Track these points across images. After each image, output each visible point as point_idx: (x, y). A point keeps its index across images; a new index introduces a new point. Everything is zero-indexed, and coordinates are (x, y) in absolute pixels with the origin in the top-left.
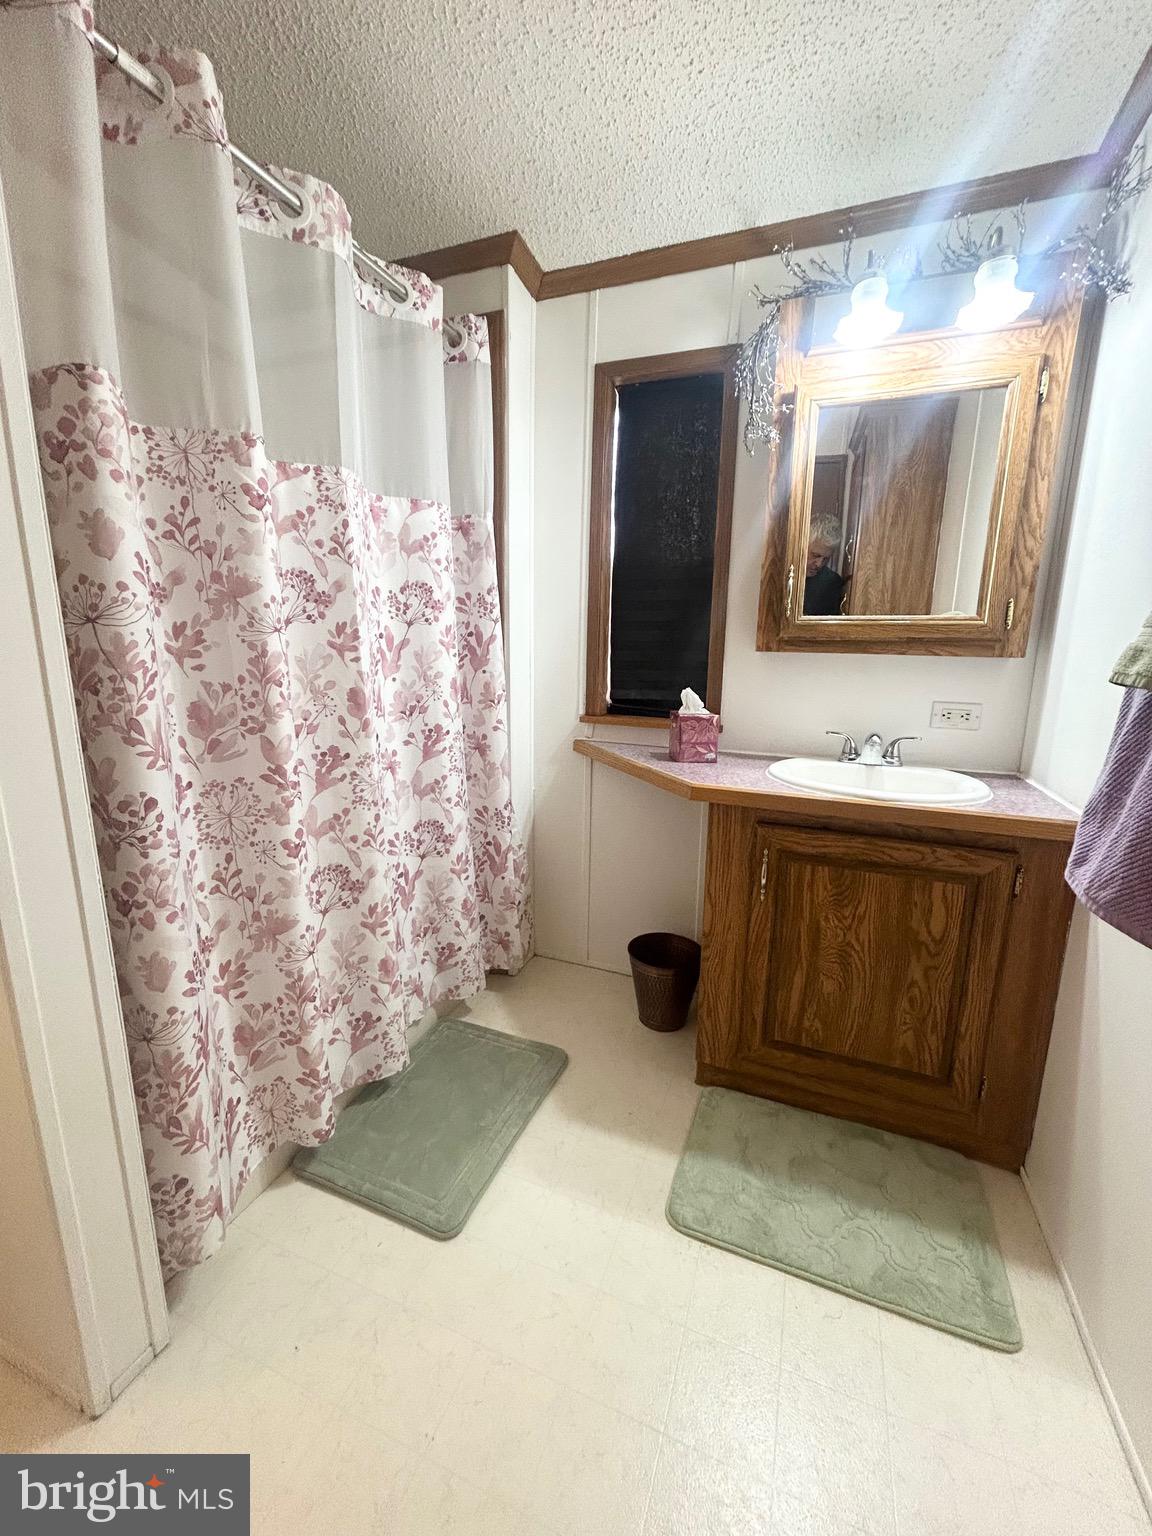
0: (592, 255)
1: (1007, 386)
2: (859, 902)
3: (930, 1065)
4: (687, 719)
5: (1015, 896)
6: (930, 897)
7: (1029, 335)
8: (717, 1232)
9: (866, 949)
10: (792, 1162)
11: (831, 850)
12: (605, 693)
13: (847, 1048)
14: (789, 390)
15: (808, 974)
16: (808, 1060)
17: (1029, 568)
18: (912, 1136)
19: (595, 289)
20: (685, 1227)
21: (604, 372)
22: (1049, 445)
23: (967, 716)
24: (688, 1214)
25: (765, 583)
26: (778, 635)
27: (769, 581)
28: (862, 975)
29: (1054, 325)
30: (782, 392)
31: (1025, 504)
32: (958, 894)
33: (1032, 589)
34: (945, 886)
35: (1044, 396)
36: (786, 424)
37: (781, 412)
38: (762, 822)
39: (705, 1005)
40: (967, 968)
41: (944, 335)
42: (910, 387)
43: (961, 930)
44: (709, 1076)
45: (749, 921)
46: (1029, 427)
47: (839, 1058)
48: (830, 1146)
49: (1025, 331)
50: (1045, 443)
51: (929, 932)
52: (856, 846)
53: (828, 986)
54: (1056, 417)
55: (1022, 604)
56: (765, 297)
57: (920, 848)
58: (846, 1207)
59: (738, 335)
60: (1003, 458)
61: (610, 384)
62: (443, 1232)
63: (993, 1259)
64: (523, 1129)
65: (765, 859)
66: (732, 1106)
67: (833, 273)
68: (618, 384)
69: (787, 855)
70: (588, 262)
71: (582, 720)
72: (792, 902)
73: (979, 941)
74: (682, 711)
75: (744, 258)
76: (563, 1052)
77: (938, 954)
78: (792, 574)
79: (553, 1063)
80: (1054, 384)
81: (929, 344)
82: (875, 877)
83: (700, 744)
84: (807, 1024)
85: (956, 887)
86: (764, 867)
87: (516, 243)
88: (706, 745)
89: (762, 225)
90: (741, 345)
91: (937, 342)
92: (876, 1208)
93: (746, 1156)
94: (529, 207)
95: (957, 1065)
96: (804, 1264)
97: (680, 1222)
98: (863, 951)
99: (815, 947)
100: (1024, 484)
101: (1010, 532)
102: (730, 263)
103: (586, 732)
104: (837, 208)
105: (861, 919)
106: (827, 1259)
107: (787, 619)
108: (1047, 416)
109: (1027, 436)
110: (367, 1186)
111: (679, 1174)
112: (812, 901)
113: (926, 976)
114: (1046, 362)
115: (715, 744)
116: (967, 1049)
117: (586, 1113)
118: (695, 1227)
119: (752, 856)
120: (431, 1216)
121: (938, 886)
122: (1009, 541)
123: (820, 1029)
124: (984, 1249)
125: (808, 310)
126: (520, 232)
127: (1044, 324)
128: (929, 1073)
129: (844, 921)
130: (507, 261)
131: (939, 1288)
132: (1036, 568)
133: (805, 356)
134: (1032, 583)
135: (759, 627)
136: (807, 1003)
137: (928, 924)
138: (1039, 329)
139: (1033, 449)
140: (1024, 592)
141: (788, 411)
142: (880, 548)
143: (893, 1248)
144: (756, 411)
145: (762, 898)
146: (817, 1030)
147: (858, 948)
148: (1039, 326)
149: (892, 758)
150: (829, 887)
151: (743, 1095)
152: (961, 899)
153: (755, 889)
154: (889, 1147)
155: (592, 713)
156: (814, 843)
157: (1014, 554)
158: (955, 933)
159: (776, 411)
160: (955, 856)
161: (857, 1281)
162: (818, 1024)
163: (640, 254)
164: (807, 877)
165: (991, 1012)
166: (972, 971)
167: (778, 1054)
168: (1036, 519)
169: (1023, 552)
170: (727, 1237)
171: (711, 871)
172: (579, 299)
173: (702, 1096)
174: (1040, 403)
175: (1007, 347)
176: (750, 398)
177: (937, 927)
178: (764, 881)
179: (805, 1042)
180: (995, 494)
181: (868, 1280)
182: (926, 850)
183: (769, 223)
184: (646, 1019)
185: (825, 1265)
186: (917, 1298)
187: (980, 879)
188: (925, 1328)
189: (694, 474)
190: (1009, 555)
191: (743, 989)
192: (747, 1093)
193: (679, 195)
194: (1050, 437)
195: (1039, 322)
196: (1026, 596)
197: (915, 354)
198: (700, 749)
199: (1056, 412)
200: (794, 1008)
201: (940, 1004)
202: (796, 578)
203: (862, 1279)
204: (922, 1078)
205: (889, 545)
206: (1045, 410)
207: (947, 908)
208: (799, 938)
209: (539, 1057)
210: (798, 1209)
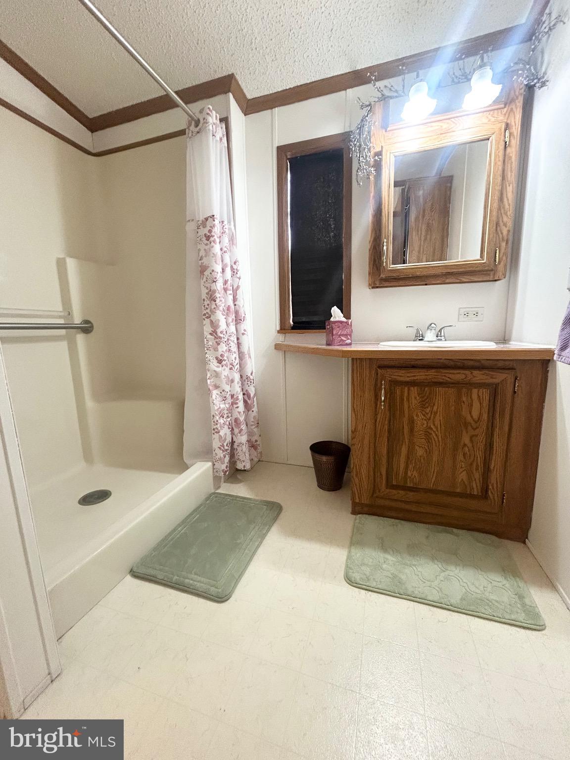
0: (273, 89)
1: (489, 139)
2: (434, 405)
3: (476, 490)
4: (335, 322)
5: (515, 392)
6: (471, 397)
7: (498, 113)
8: (374, 584)
9: (439, 429)
10: (408, 546)
11: (419, 377)
12: (290, 319)
13: (431, 486)
14: (378, 149)
15: (409, 447)
16: (412, 494)
17: (505, 232)
18: (469, 530)
19: (275, 107)
20: (356, 583)
21: (282, 150)
22: (511, 168)
23: (476, 314)
24: (356, 576)
25: (371, 250)
26: (379, 276)
27: (373, 249)
28: (438, 445)
29: (510, 107)
30: (375, 151)
31: (501, 199)
32: (485, 394)
33: (507, 243)
34: (478, 391)
35: (507, 143)
36: (378, 166)
37: (375, 161)
38: (380, 367)
39: (354, 471)
40: (492, 435)
41: (455, 115)
42: (441, 142)
43: (489, 413)
44: (358, 509)
45: (376, 421)
46: (501, 159)
47: (427, 491)
48: (427, 537)
49: (496, 111)
50: (509, 166)
51: (472, 417)
52: (431, 374)
53: (420, 452)
54: (514, 153)
55: (503, 250)
56: (363, 104)
57: (464, 372)
58: (440, 566)
59: (350, 126)
60: (489, 176)
61: (285, 157)
62: (220, 598)
63: (521, 584)
64: (261, 543)
65: (383, 387)
66: (372, 524)
67: (396, 91)
68: (289, 157)
69: (394, 383)
70: (271, 92)
71: (278, 332)
72: (398, 408)
73: (498, 420)
74: (332, 319)
75: (351, 87)
76: (278, 503)
77: (477, 428)
78: (385, 244)
79: (275, 509)
80: (512, 137)
81: (447, 121)
82: (441, 390)
83: (343, 335)
84: (409, 474)
85: (484, 390)
86: (383, 392)
87: (233, 81)
88: (346, 335)
89: (359, 69)
90: (352, 132)
91: (452, 120)
92: (457, 565)
93: (384, 546)
94: (240, 59)
95: (490, 487)
96: (423, 596)
97: (353, 581)
98: (438, 431)
99: (412, 430)
100: (500, 188)
101: (495, 213)
102: (343, 90)
103: (281, 339)
104: (397, 58)
105: (436, 413)
106: (435, 592)
107: (384, 267)
108: (509, 153)
109: (500, 163)
110: (176, 577)
111: (349, 557)
112: (409, 407)
113: (471, 441)
114: (507, 126)
115: (350, 335)
116: (495, 478)
117: (295, 532)
118: (361, 583)
119: (376, 385)
120: (213, 590)
121: (475, 391)
122: (494, 218)
123: (417, 476)
124: (515, 580)
125: (386, 108)
126: (235, 74)
127: (505, 107)
128: (476, 493)
129: (426, 415)
130: (229, 91)
131: (497, 601)
132: (509, 231)
133: (386, 131)
134: (507, 239)
135: (369, 274)
136: (409, 463)
137: (470, 413)
138: (503, 110)
139: (503, 171)
140: (504, 244)
141: (379, 159)
142: (419, 252)
143: (468, 583)
144: (362, 161)
145: (382, 408)
146: (415, 476)
147: (435, 430)
148: (502, 108)
149: (441, 336)
150: (418, 398)
151: (377, 517)
152: (487, 398)
153: (379, 403)
154: (457, 535)
155: (283, 329)
156: (409, 375)
157: (497, 224)
158: (485, 416)
159: (372, 160)
160: (483, 374)
161: (453, 601)
162: (415, 473)
163: (298, 86)
164: (406, 394)
165: (507, 455)
166: (495, 436)
167: (394, 492)
168: (507, 206)
169: (501, 224)
170: (380, 586)
171: (354, 397)
172: (266, 113)
173: (355, 519)
174: (505, 147)
175: (488, 120)
176: (358, 156)
177: (475, 414)
178: (383, 398)
179: (409, 484)
180: (486, 194)
181: (458, 602)
182: (467, 372)
183: (363, 67)
184: (321, 486)
185: (434, 596)
186: (486, 607)
187: (497, 385)
188: (492, 622)
189: (330, 201)
190: (495, 225)
191: (374, 458)
192: (379, 516)
193: (317, 50)
194: (511, 165)
195: (503, 106)
196: (505, 246)
197: (441, 126)
198: (343, 338)
199: (513, 151)
200: (402, 466)
201: (479, 455)
202: (387, 246)
203: (455, 600)
204: (472, 496)
205: (423, 249)
206: (508, 150)
207: (480, 403)
208: (403, 427)
209: (266, 507)
210: (415, 569)
